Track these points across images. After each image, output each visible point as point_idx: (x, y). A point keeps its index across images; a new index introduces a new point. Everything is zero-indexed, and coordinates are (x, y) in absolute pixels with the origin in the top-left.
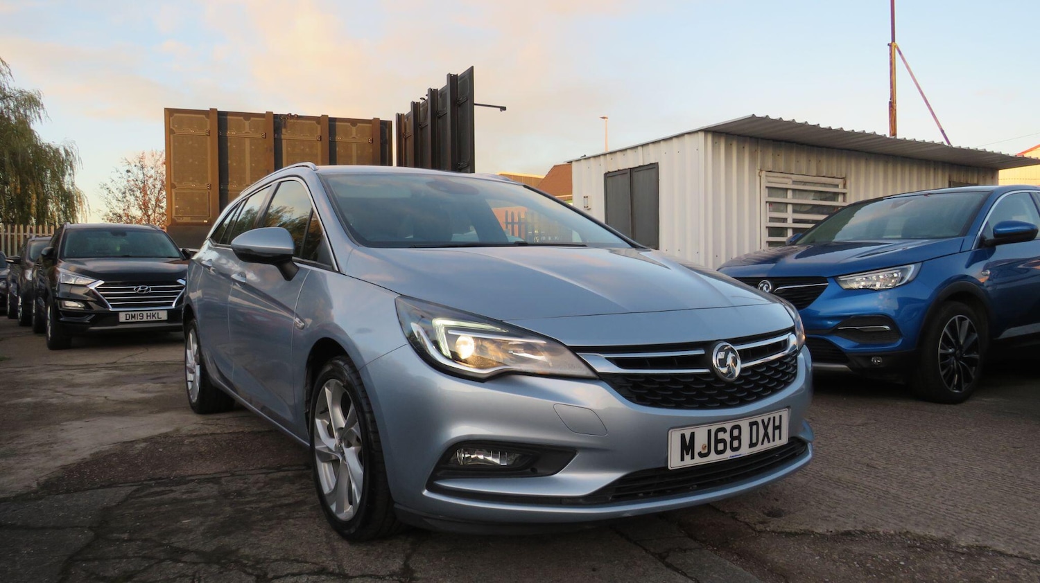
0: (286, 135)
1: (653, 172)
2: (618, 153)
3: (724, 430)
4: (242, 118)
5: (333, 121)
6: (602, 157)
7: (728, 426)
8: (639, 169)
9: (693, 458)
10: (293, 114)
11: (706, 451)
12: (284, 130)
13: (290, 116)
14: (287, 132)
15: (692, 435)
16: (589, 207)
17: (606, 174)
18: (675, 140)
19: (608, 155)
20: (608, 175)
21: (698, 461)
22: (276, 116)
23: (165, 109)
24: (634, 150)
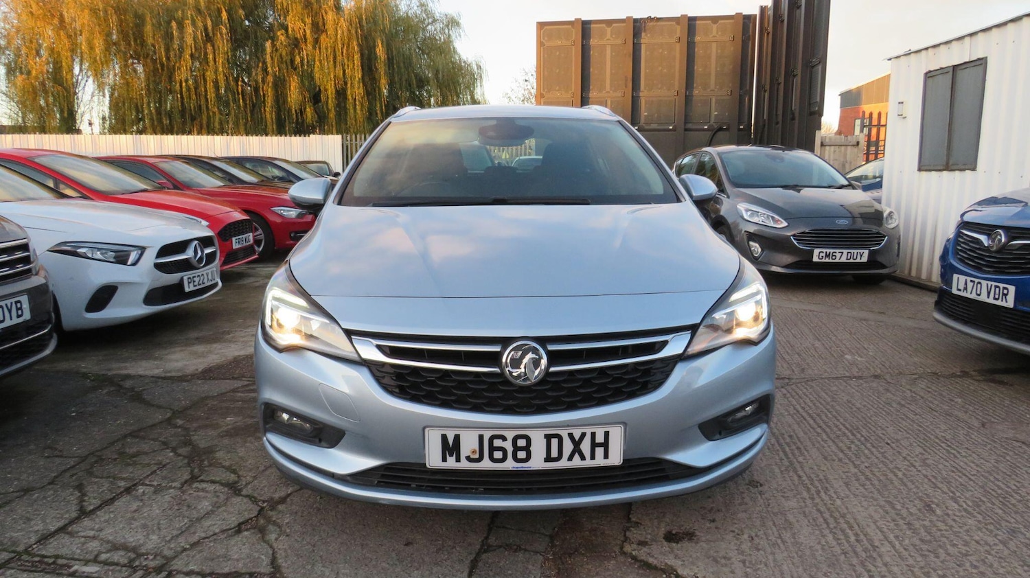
0: (645, 39)
1: (981, 69)
2: (941, 46)
3: (504, 439)
4: (604, 25)
5: (692, 20)
6: (924, 52)
7: (510, 435)
8: (965, 66)
9: (458, 460)
10: (652, 17)
11: (477, 456)
12: (643, 34)
13: (650, 19)
14: (646, 35)
15: (457, 438)
16: (904, 116)
17: (926, 74)
18: (1010, 26)
19: (930, 49)
20: (929, 75)
21: (464, 465)
22: (636, 21)
23: (537, 23)
24: (960, 42)
